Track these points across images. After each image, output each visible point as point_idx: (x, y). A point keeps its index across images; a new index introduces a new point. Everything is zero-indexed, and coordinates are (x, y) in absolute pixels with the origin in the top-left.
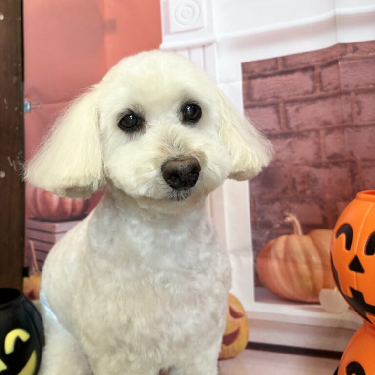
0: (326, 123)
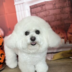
0: (44, 16)
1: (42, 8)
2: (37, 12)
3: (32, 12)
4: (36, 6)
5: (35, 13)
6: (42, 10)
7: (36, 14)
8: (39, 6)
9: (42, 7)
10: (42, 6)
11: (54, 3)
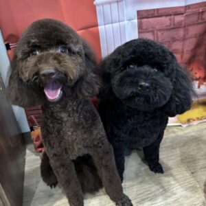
0: (173, 38)
1: (174, 22)
2: (157, 30)
3: (144, 27)
4: (158, 13)
5: (153, 32)
6: (172, 26)
7: (154, 35)
8: (167, 16)
9: (174, 19)
10: (172, 17)
11: (201, 11)
